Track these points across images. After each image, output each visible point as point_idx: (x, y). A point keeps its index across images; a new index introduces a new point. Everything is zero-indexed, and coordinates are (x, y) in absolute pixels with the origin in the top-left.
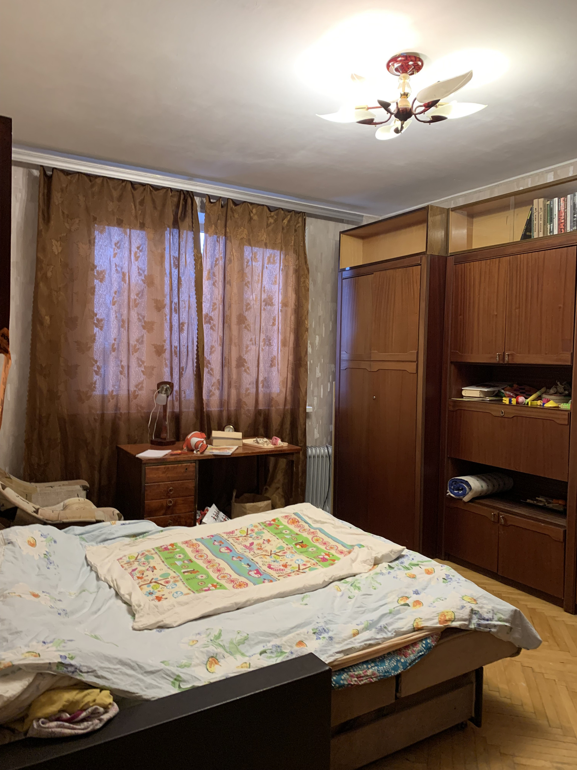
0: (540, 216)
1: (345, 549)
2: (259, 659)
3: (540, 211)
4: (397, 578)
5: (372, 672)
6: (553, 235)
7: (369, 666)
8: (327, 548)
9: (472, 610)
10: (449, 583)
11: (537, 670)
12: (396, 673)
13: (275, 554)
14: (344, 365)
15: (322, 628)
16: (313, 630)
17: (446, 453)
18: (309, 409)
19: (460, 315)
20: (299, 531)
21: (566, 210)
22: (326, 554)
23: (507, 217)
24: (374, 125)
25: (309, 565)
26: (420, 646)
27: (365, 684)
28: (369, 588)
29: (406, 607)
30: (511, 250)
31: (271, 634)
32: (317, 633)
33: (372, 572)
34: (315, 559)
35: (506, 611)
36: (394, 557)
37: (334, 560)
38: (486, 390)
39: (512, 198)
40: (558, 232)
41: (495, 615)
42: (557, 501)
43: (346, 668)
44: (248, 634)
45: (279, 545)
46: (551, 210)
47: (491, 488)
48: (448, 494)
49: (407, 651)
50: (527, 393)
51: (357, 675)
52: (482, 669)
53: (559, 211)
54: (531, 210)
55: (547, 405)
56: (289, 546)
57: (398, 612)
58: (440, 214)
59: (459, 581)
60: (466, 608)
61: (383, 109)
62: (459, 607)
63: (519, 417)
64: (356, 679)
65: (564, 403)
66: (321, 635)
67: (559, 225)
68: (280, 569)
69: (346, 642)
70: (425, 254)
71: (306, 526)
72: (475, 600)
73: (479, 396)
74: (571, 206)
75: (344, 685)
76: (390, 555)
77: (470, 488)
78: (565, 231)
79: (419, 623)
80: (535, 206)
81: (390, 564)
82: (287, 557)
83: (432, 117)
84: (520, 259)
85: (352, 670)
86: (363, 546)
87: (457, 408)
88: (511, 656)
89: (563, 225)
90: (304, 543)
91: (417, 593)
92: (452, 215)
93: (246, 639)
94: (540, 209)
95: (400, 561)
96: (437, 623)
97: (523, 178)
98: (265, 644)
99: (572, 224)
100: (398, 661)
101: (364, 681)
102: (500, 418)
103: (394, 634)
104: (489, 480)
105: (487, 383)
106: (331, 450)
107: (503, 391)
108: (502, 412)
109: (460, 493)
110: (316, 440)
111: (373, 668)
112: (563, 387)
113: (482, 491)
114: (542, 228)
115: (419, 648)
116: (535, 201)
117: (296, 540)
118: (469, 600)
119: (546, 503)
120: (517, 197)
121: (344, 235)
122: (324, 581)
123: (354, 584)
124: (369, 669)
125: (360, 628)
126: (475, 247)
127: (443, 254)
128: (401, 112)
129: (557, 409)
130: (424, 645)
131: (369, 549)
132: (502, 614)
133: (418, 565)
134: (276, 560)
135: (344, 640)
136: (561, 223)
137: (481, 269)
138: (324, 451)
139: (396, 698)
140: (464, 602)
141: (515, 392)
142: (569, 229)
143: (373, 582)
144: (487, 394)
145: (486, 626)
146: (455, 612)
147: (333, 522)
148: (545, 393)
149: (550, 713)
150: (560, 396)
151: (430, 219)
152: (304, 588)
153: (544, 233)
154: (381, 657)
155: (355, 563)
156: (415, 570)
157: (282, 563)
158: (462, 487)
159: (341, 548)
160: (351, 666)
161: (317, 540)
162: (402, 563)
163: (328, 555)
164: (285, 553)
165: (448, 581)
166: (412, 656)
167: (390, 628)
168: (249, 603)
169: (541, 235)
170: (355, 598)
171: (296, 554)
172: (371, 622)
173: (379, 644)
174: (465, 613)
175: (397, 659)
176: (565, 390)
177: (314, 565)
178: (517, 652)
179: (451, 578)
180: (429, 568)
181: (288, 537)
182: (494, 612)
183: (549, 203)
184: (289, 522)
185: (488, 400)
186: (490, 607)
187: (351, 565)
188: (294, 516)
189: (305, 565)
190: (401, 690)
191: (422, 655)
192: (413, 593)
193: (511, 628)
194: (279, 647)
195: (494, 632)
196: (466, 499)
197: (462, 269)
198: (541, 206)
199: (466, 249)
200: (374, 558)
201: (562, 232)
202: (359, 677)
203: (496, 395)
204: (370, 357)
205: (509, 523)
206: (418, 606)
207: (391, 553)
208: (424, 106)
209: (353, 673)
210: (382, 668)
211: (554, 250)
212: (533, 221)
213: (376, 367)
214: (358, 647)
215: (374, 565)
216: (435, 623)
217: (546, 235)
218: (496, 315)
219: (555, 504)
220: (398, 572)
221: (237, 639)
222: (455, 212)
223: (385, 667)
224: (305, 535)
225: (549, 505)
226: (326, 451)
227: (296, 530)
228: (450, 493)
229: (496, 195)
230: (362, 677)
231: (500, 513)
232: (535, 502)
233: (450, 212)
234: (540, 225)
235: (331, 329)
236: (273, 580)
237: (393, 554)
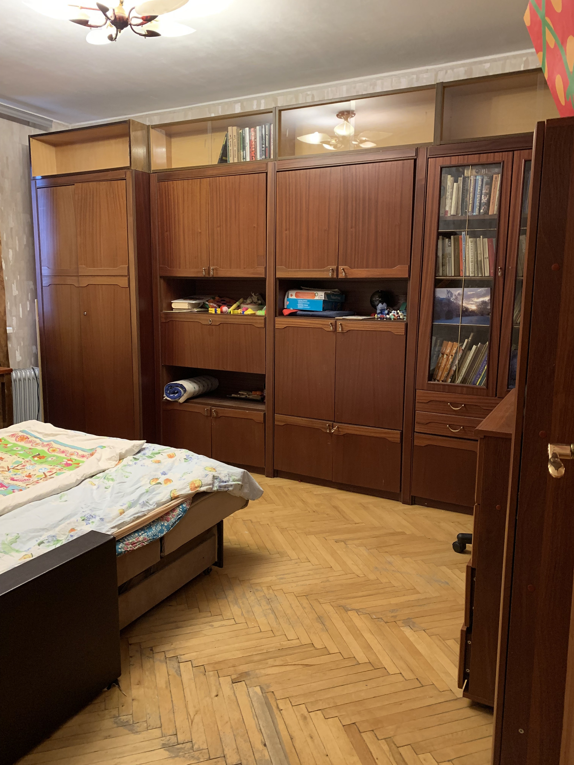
0: (234, 143)
1: (85, 453)
2: (39, 549)
3: (234, 138)
4: (144, 466)
5: (143, 538)
6: (246, 162)
7: (140, 534)
8: (67, 455)
9: (214, 476)
10: (190, 461)
11: (254, 520)
12: (162, 534)
13: (13, 468)
14: (46, 282)
15: (89, 515)
16: (81, 518)
17: (161, 361)
18: (9, 330)
19: (166, 232)
20: (32, 445)
21: (255, 140)
22: (68, 460)
23: (206, 140)
24: (89, 28)
25: (54, 471)
26: (178, 510)
27: (139, 549)
28: (122, 477)
29: (159, 485)
30: (210, 172)
31: (41, 529)
32: (86, 520)
33: (120, 466)
34: (59, 466)
35: (237, 473)
36: (137, 451)
37: (78, 464)
38: (194, 302)
39: (209, 123)
40: (250, 159)
41: (230, 478)
42: (255, 393)
43: (120, 539)
44: (18, 534)
45: (14, 461)
46: (244, 139)
47: (201, 388)
48: (164, 398)
49: (169, 517)
50: (228, 304)
51: (131, 543)
52: (222, 521)
53: (250, 140)
54: (226, 136)
55: (246, 313)
56: (26, 459)
57: (154, 490)
58: (141, 130)
59: (198, 458)
60: (209, 476)
61: (101, 13)
62: (203, 476)
63: (224, 324)
64: (131, 546)
65: (257, 311)
66: (89, 521)
67: (250, 153)
68: (25, 479)
69: (117, 519)
70: (129, 169)
71: (38, 441)
72: (214, 469)
73: (187, 308)
74: (260, 137)
75: (122, 552)
76: (133, 450)
77: (185, 391)
78: (255, 159)
79: (175, 493)
80: (230, 133)
81: (134, 456)
82: (28, 468)
83: (148, 31)
84: (219, 181)
85: (126, 540)
86: (105, 447)
87: (169, 320)
88: (242, 508)
89: (254, 153)
90: (41, 455)
91: (164, 474)
92: (152, 132)
93: (18, 538)
94: (234, 137)
95: (142, 453)
96: (189, 491)
97: (213, 104)
98: (37, 539)
99: (261, 153)
100: (162, 526)
101: (138, 546)
102: (208, 326)
103: (156, 505)
104: (199, 381)
105: (192, 297)
106: (38, 371)
107: (207, 303)
108: (210, 321)
109: (176, 396)
110: (19, 362)
111: (143, 535)
112: (257, 297)
113: (194, 392)
114: (236, 154)
115: (178, 512)
116: (230, 128)
117: (31, 453)
118: (210, 470)
119: (247, 395)
120: (214, 122)
121: (33, 140)
122: (77, 480)
123: (106, 477)
124: (140, 536)
125: (124, 507)
126: (174, 166)
127: (147, 171)
128: (118, 19)
129: (253, 315)
130: (181, 510)
131: (111, 448)
132: (235, 476)
133: (159, 453)
134: (17, 474)
135: (114, 519)
136: (252, 151)
137: (183, 188)
138: (30, 373)
139: (161, 557)
140: (207, 471)
141: (218, 304)
142: (258, 158)
143: (123, 472)
144: (194, 306)
145: (225, 487)
146: (202, 480)
147: (65, 433)
148: (243, 303)
149: (269, 545)
150: (255, 305)
151: (132, 134)
152: (59, 488)
153: (238, 160)
154: (148, 525)
155: (100, 462)
156: (158, 457)
157: (24, 474)
158: (176, 391)
159: (81, 453)
160: (125, 537)
161: (54, 451)
162: (144, 454)
163: (71, 460)
164: (24, 466)
165: (188, 460)
166: (172, 519)
167: (151, 502)
168: (6, 510)
169: (236, 161)
170: (111, 488)
171: (36, 465)
172: (133, 501)
173: (145, 515)
174: (209, 480)
175: (161, 524)
176: (258, 300)
177: (59, 470)
178: (245, 504)
179: (191, 458)
180: (170, 453)
181: (22, 452)
182: (229, 475)
183: (241, 131)
184: (17, 439)
185: (196, 311)
186: (226, 472)
187: (98, 463)
188: (21, 434)
189: (50, 472)
190: (164, 550)
191: (181, 517)
192: (161, 474)
193: (242, 486)
194: (54, 536)
195: (230, 491)
196: (182, 400)
197: (165, 186)
198: (235, 133)
199: (166, 168)
200: (119, 454)
201: (253, 159)
202: (133, 544)
203: (201, 307)
204: (78, 272)
205: (220, 415)
206: (168, 483)
207: (133, 447)
208: (142, 18)
209: (128, 541)
210: (151, 533)
211: (247, 175)
212: (228, 147)
213: (84, 282)
214: (129, 520)
215: (120, 460)
216: (187, 491)
217: (240, 161)
218: (200, 233)
219: (255, 395)
220: (144, 461)
221: (8, 540)
222: (155, 130)
223: (153, 532)
224: (39, 448)
225: (249, 396)
226: (33, 373)
227: (29, 446)
228: (166, 397)
229: (190, 118)
230: (136, 543)
231: (212, 407)
232: (239, 396)
233: (151, 129)
234: (234, 151)
235: (25, 243)
236: (22, 489)
237: (136, 448)
